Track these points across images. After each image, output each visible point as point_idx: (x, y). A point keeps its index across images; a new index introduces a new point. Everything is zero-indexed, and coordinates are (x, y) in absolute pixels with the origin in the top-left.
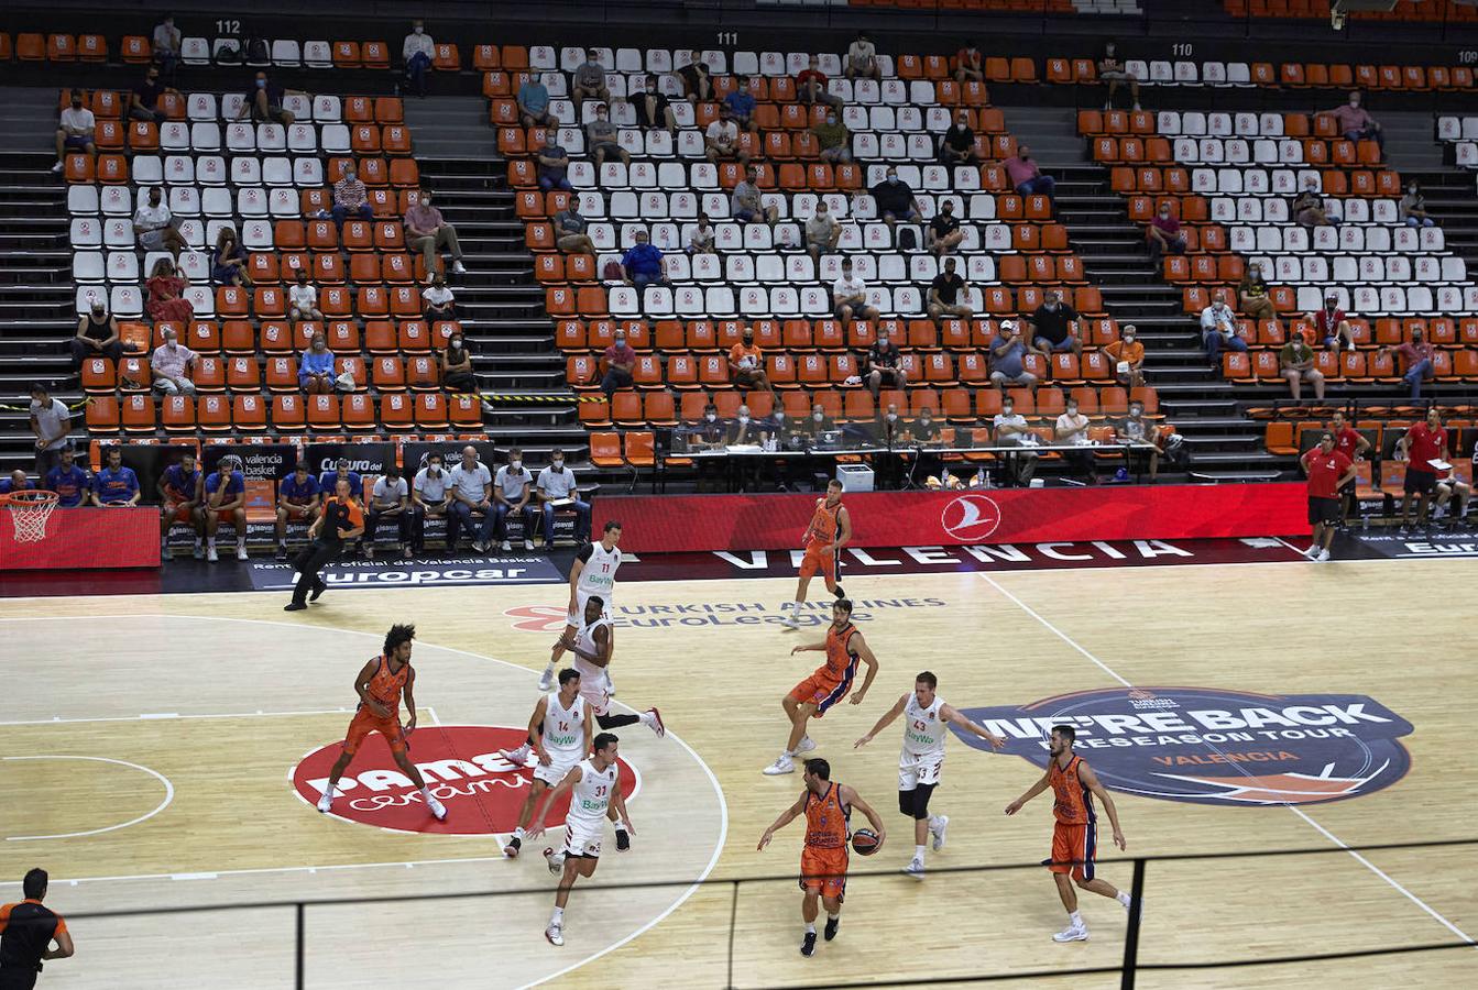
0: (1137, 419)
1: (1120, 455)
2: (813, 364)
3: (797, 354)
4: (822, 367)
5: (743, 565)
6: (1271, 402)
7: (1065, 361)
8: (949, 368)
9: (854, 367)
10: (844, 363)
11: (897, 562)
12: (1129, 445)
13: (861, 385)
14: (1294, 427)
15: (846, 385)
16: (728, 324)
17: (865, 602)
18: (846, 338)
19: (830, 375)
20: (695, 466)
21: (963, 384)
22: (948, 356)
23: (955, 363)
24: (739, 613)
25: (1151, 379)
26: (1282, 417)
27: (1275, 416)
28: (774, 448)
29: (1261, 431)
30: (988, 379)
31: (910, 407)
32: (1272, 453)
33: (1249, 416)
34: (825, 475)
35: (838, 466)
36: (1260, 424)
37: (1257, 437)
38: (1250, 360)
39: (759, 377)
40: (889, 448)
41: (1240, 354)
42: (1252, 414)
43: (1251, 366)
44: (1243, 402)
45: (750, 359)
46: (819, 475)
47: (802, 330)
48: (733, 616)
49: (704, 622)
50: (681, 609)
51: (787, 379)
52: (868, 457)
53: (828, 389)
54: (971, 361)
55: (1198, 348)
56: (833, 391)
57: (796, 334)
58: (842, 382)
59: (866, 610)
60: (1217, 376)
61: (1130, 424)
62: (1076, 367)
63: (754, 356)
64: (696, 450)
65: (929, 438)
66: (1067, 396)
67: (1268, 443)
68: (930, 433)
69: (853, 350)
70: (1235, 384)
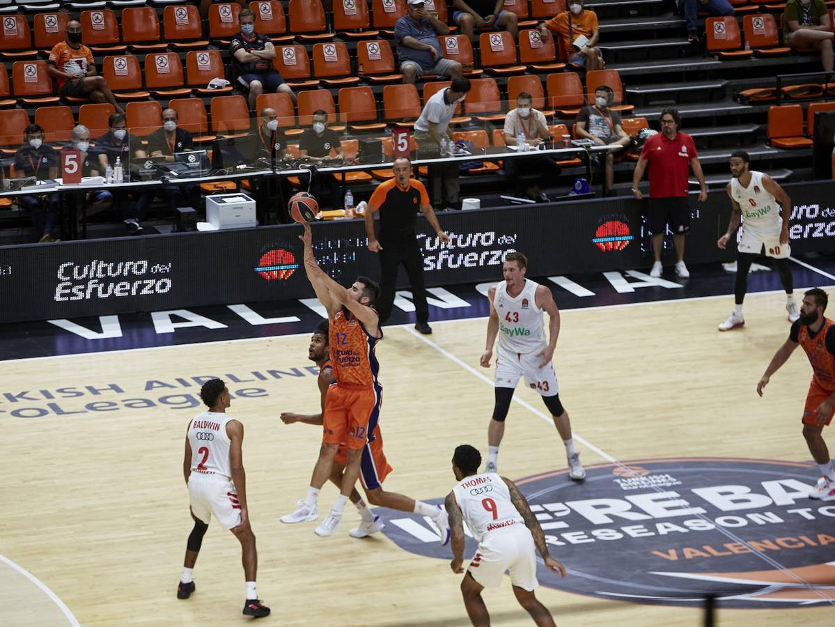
0: (603, 111)
1: (577, 160)
2: (164, 64)
3: (142, 53)
4: (176, 67)
5: (89, 335)
6: (773, 79)
7: (497, 41)
8: (345, 61)
9: (218, 67)
10: (205, 60)
11: (295, 319)
12: (588, 147)
13: (231, 88)
14: (805, 111)
15: (209, 89)
16: (47, 17)
17: (256, 374)
18: (205, 27)
19: (187, 74)
20: (15, 208)
21: (365, 80)
22: (342, 43)
23: (352, 52)
24: (89, 398)
25: (612, 58)
26: (788, 98)
27: (779, 97)
28: (121, 178)
29: (761, 118)
30: (397, 70)
31: (296, 113)
32: (778, 147)
33: (744, 100)
34: (190, 209)
35: (208, 197)
36: (757, 109)
37: (756, 127)
38: (741, 25)
39: (97, 86)
40: (273, 169)
41: (726, 19)
42: (748, 97)
43: (742, 34)
44: (734, 82)
45: (79, 63)
46: (182, 210)
47: (146, 20)
48: (81, 403)
49: (43, 413)
50: (10, 398)
51: (130, 87)
52: (246, 183)
53: (187, 96)
54: (374, 49)
55: (671, 15)
56: (193, 98)
57: (139, 26)
58: (205, 86)
59: (258, 384)
60: (698, 50)
61: (593, 117)
62: (512, 49)
63: (84, 60)
64: (15, 186)
65: (327, 152)
66: (502, 88)
67: (771, 133)
68: (327, 146)
69: (215, 42)
70: (722, 58)
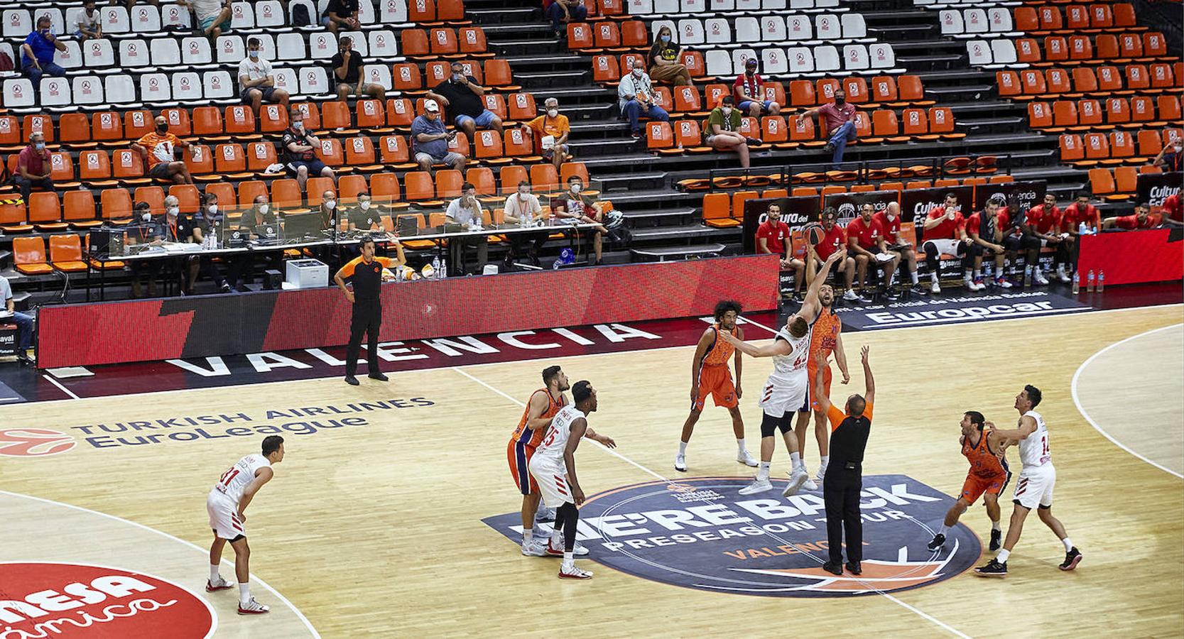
0: (577, 197)
1: (561, 235)
2: (230, 153)
3: (213, 145)
4: (240, 156)
5: (202, 372)
6: (707, 171)
7: (488, 139)
8: (371, 151)
9: (273, 155)
10: (263, 150)
12: (575, 225)
13: (285, 173)
14: (731, 198)
15: (268, 174)
16: (133, 114)
17: (351, 406)
18: (258, 123)
19: (247, 161)
21: (388, 167)
22: (366, 138)
23: (376, 145)
24: (226, 424)
25: (578, 153)
26: (717, 188)
27: (713, 188)
28: (216, 246)
29: (697, 203)
32: (712, 226)
33: (681, 189)
34: (276, 272)
35: (288, 262)
36: (694, 195)
37: (692, 210)
38: (673, 129)
39: (179, 170)
40: (333, 240)
42: (685, 186)
43: (674, 135)
44: (672, 174)
46: (270, 272)
47: (212, 117)
48: (224, 426)
49: (195, 437)
50: (164, 424)
51: (203, 171)
52: (316, 250)
53: (250, 179)
54: (392, 143)
56: (255, 181)
57: (207, 122)
58: (263, 171)
60: (642, 147)
61: (570, 202)
62: (499, 144)
64: (133, 251)
66: (496, 176)
67: (707, 215)
68: (370, 221)
69: (268, 137)
70: (660, 154)
